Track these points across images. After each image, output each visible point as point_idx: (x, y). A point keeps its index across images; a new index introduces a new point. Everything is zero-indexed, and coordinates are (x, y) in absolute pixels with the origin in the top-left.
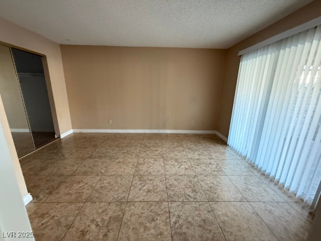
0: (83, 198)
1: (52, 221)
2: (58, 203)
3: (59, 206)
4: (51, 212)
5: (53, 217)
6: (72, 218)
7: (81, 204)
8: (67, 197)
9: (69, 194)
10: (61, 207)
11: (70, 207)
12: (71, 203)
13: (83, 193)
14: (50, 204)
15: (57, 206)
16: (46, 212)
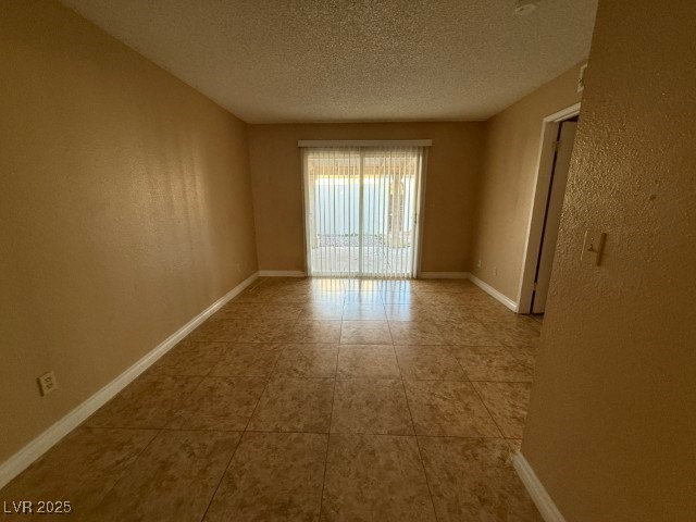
0: (464, 386)
1: (517, 404)
2: (491, 413)
3: (494, 409)
4: (509, 414)
5: (513, 406)
6: (500, 386)
7: (476, 384)
8: (474, 408)
9: (466, 409)
10: (494, 406)
11: (487, 395)
12: (481, 398)
13: (455, 391)
14: (500, 423)
15: (497, 412)
16: (513, 420)
